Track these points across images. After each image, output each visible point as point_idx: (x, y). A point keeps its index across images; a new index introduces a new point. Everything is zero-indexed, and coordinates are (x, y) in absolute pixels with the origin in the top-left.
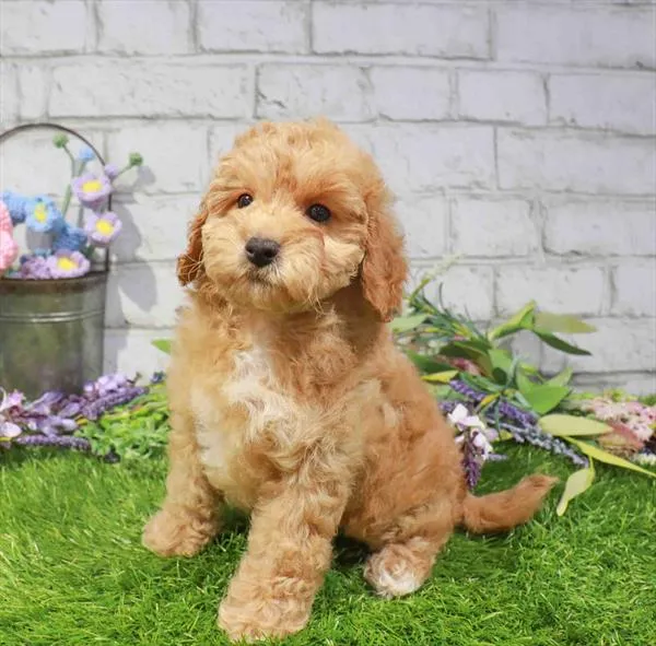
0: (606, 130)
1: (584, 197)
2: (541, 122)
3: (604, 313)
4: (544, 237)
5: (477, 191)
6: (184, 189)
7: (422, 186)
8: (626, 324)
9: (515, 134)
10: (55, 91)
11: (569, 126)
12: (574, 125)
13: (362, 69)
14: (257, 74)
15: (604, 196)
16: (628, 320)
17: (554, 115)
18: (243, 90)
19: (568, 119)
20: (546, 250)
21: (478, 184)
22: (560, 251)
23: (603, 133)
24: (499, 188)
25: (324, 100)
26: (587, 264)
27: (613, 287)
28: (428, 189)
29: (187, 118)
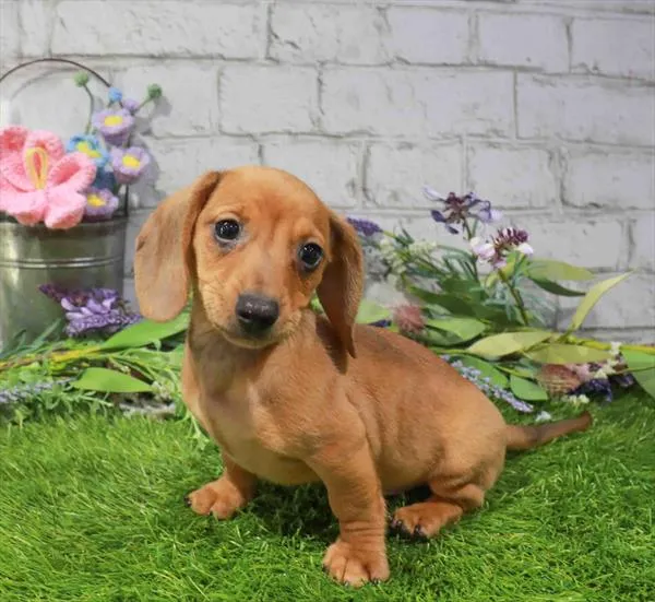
0: (629, 78)
1: (605, 148)
2: (563, 68)
3: (621, 267)
4: (562, 188)
5: (495, 139)
6: (194, 132)
7: (439, 133)
8: (642, 279)
9: (535, 80)
10: (58, 26)
11: (592, 73)
12: (596, 72)
13: (379, 9)
14: (270, 12)
15: (625, 146)
16: (645, 276)
17: (576, 61)
18: (255, 29)
19: (591, 66)
20: (565, 202)
21: (496, 132)
22: (579, 204)
23: (625, 81)
24: (518, 137)
25: (338, 41)
26: (606, 217)
27: (631, 241)
28: (445, 137)
29: (197, 58)
